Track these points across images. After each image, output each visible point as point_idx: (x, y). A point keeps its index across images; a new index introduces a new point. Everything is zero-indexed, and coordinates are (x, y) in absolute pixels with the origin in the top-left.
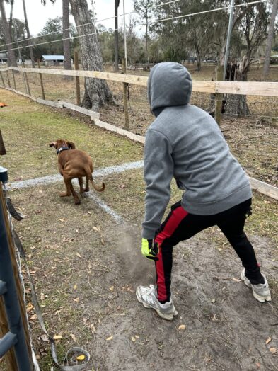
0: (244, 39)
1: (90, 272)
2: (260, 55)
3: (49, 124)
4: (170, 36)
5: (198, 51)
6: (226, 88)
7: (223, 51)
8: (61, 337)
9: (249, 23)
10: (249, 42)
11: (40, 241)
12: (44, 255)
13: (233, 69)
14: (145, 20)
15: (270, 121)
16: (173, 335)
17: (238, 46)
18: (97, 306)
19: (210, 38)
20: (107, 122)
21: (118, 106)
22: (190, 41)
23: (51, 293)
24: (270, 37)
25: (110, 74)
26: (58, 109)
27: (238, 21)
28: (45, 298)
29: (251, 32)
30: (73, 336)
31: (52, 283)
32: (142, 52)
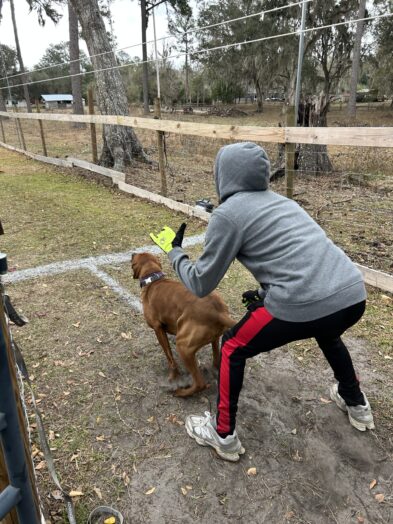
0: (319, 68)
1: (118, 398)
2: (343, 91)
3: (53, 191)
4: (219, 66)
5: (258, 86)
6: (298, 135)
7: (293, 86)
8: (80, 493)
9: (325, 47)
10: (327, 73)
11: (46, 356)
12: (52, 375)
13: (308, 110)
14: (184, 45)
15: (360, 179)
16: (241, 483)
17: (312, 78)
18: (131, 445)
19: (274, 68)
20: (136, 185)
21: (151, 163)
22: (247, 72)
23: (64, 429)
24: (355, 64)
25: (138, 119)
26: (66, 169)
27: (310, 45)
28: (56, 437)
29: (329, 60)
30: (97, 490)
31: (65, 415)
32: (182, 87)
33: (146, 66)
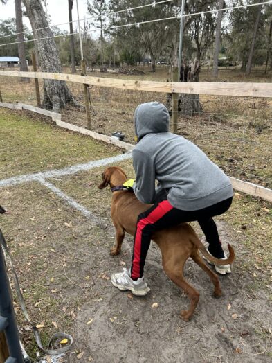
0: (193, 42)
1: (65, 265)
2: (209, 58)
3: (9, 127)
4: (124, 38)
5: (152, 53)
6: (181, 88)
7: (176, 54)
8: (42, 326)
9: (197, 27)
10: (199, 45)
11: (12, 240)
12: (18, 252)
13: (186, 71)
14: (99, 22)
15: (221, 118)
16: (148, 313)
17: (189, 49)
18: (75, 294)
19: (162, 42)
20: (69, 122)
21: (79, 107)
22: (144, 43)
23: (29, 287)
24: (217, 40)
25: (69, 75)
26: (18, 111)
27: (187, 25)
28: (24, 292)
29: (200, 36)
30: (54, 323)
31: (29, 278)
32: (98, 53)
33: (72, 37)
